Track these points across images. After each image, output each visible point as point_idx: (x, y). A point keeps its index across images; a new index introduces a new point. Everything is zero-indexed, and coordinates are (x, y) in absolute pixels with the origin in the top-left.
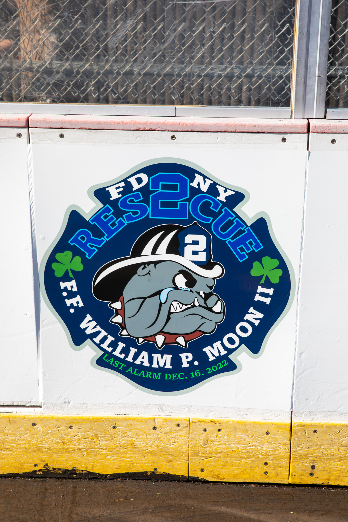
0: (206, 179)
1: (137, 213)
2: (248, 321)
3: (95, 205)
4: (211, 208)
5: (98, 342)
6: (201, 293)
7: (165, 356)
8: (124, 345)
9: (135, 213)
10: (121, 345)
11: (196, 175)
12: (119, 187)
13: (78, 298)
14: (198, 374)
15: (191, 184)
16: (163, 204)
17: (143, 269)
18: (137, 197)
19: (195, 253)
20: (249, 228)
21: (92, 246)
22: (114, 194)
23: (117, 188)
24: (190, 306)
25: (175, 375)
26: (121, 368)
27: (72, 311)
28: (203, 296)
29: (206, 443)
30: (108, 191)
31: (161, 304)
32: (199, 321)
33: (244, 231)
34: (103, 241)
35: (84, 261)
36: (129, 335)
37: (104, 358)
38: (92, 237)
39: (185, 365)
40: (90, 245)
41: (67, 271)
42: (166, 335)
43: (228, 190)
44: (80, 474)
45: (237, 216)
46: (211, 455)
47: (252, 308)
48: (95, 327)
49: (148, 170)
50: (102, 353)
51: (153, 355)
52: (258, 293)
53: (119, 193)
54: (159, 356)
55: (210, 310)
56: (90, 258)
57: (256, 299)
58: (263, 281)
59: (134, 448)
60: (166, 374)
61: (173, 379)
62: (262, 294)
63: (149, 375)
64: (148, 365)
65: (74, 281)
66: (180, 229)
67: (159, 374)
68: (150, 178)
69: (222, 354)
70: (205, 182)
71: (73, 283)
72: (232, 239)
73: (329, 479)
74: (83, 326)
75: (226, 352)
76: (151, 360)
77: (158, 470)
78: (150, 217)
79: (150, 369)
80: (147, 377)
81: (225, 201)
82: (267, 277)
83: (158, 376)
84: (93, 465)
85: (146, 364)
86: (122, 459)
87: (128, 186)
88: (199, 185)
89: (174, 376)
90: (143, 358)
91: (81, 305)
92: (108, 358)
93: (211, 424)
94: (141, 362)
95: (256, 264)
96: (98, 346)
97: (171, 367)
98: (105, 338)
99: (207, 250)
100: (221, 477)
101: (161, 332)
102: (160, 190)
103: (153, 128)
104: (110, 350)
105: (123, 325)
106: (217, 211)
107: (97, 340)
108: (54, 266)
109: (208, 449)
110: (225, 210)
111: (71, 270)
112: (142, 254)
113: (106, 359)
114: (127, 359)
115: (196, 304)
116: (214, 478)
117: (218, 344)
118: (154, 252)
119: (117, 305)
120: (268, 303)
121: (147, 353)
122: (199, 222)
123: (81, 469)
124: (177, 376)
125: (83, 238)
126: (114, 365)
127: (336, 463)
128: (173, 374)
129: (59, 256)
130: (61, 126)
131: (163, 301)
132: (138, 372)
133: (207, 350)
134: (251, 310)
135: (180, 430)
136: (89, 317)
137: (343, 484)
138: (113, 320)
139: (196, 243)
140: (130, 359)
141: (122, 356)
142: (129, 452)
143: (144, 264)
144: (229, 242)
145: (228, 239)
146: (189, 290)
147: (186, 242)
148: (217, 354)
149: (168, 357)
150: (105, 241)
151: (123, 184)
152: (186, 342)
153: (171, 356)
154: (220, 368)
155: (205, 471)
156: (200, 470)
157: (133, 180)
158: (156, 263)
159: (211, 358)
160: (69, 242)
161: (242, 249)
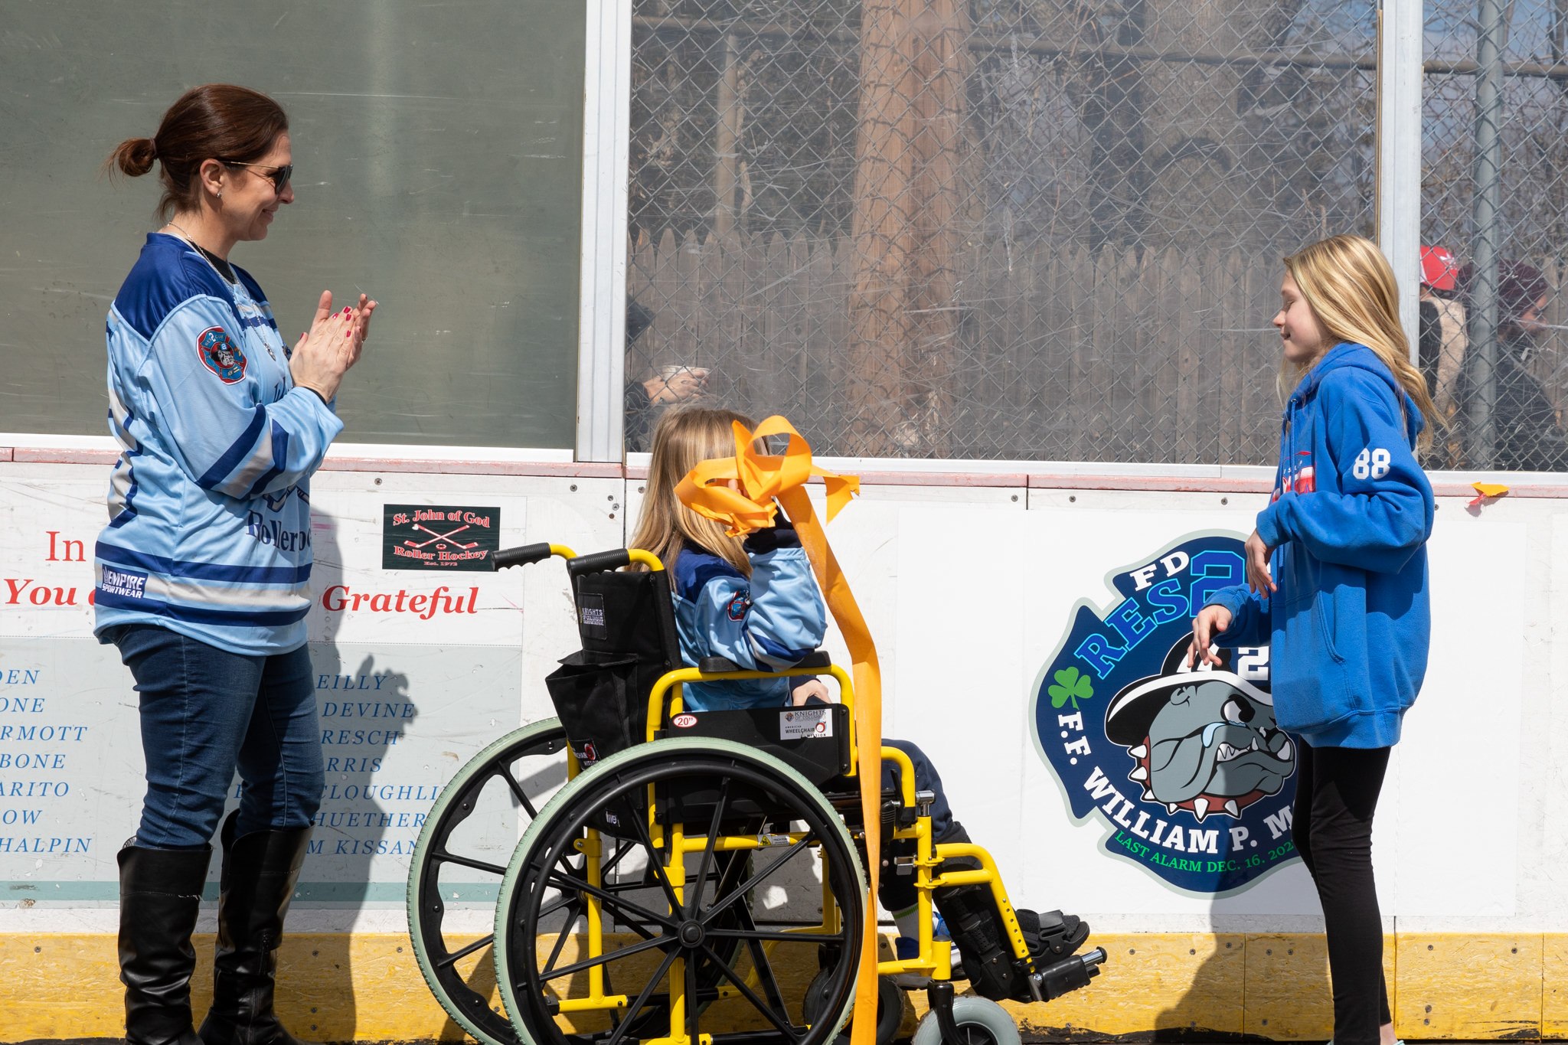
1: (1173, 609)
3: (1114, 598)
5: (1110, 812)
6: (1262, 730)
7: (1209, 833)
8: (1148, 816)
9: (1169, 610)
10: (1144, 816)
12: (1148, 572)
13: (1084, 741)
14: (1256, 862)
17: (1178, 694)
18: (1173, 585)
19: (1253, 668)
21: (1107, 660)
22: (1142, 582)
23: (1145, 573)
24: (1245, 750)
25: (1222, 864)
26: (1142, 855)
27: (1074, 761)
28: (1265, 734)
29: (1269, 974)
30: (1133, 577)
32: (1258, 773)
34: (1123, 651)
35: (1095, 683)
36: (1156, 799)
37: (1117, 838)
38: (1108, 646)
39: (1237, 847)
40: (1104, 658)
41: (1070, 698)
42: (1210, 798)
44: (1075, 1035)
46: (1277, 995)
48: (1106, 787)
49: (1191, 547)
50: (1116, 829)
51: (1191, 831)
53: (1148, 580)
54: (1199, 832)
55: (1274, 756)
56: (1103, 678)
59: (1161, 987)
60: (1209, 863)
61: (1220, 870)
63: (1183, 864)
64: (1182, 849)
65: (1079, 713)
68: (1192, 558)
69: (1291, 827)
71: (1078, 717)
73: (1452, 1030)
74: (1088, 786)
76: (1187, 840)
77: (1198, 1025)
78: (1191, 616)
79: (1185, 855)
83: (1196, 867)
84: (1097, 1018)
86: (1142, 1006)
87: (1161, 570)
89: (1220, 866)
90: (1176, 837)
91: (1087, 751)
92: (1124, 838)
93: (1276, 941)
94: (1172, 842)
96: (1110, 817)
97: (1216, 851)
98: (1121, 805)
99: (1269, 664)
100: (1292, 1033)
101: (1203, 794)
102: (1204, 576)
103: (1198, 488)
104: (1126, 824)
105: (1148, 783)
108: (1052, 690)
109: (1273, 985)
111: (1076, 696)
112: (1178, 671)
113: (1120, 838)
114: (1151, 839)
115: (1255, 747)
116: (1282, 1034)
117: (1286, 811)
118: (1194, 668)
119: (1140, 751)
121: (1181, 828)
123: (1078, 1026)
124: (1226, 865)
125: (1095, 648)
126: (1132, 849)
127: (1461, 1001)
128: (1220, 863)
129: (1059, 675)
130: (1073, 486)
131: (1207, 742)
133: (1270, 821)
135: (1231, 954)
136: (1098, 772)
137: (1472, 1037)
138: (1133, 776)
139: (1254, 653)
140: (1156, 838)
142: (1153, 995)
143: (1181, 686)
146: (1245, 725)
147: (1239, 653)
148: (1284, 828)
150: (1126, 651)
151: (1153, 567)
152: (1239, 809)
153: (1217, 832)
154: (1287, 850)
155: (1269, 1024)
156: (1260, 1022)
158: (1197, 684)
160: (1075, 653)
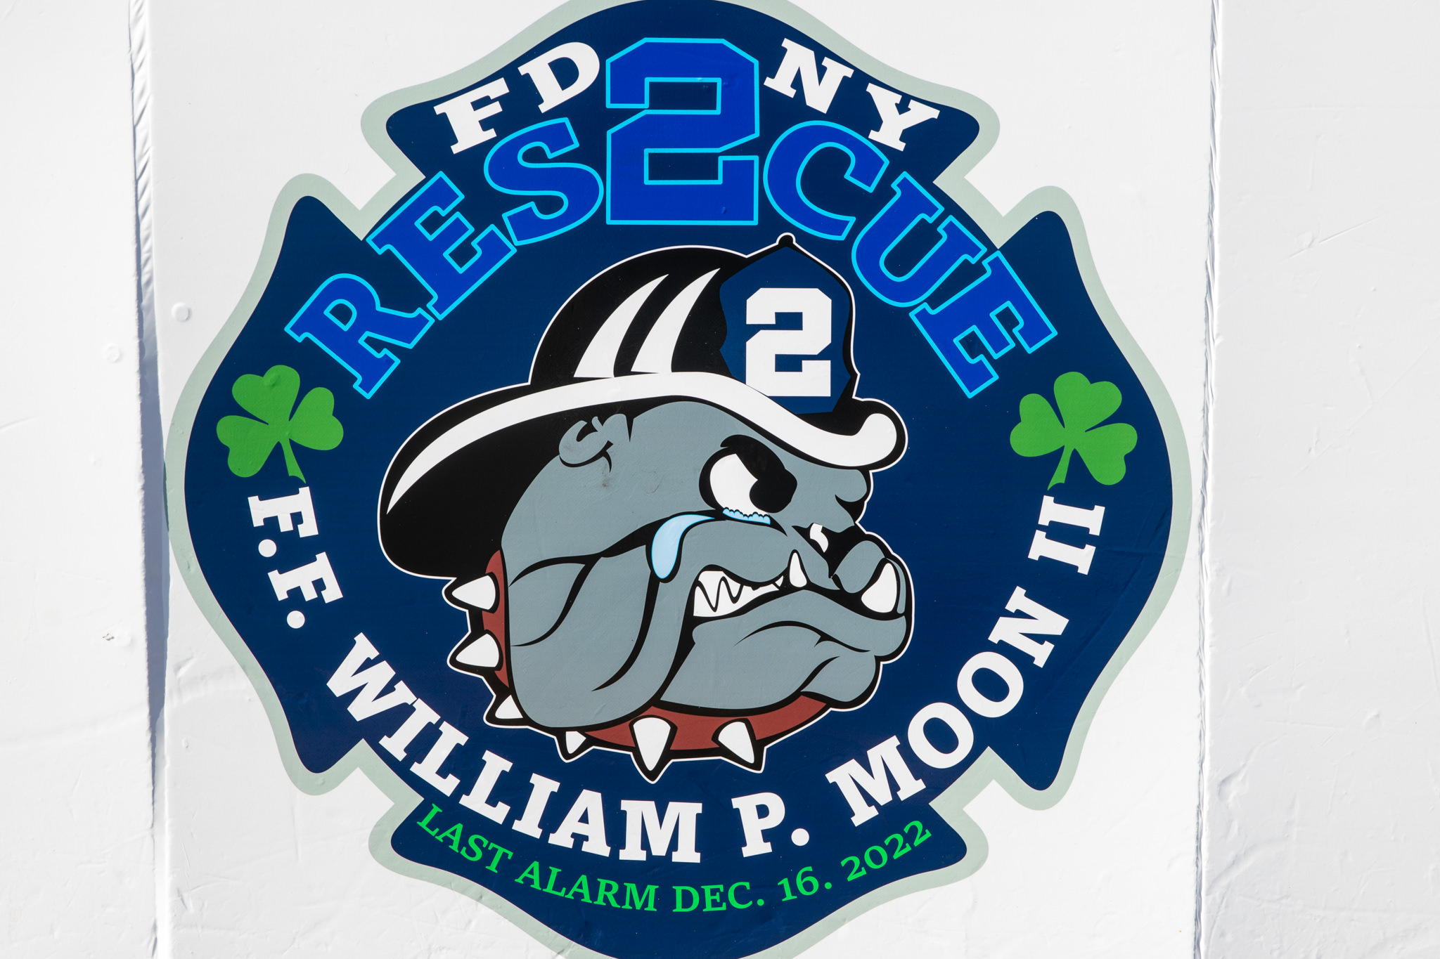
0: (827, 62)
1: (557, 203)
2: (1004, 649)
3: (391, 174)
4: (847, 176)
5: (400, 755)
6: (816, 534)
7: (674, 808)
8: (507, 765)
9: (548, 205)
10: (495, 765)
11: (787, 43)
12: (485, 101)
13: (321, 567)
14: (808, 886)
15: (769, 82)
16: (662, 167)
17: (580, 437)
18: (556, 137)
19: (788, 363)
20: (998, 254)
21: (378, 345)
22: (468, 131)
23: (477, 105)
24: (772, 588)
25: (713, 892)
26: (493, 867)
27: (296, 620)
28: (824, 544)
30: (444, 115)
31: (655, 582)
32: (807, 651)
33: (978, 270)
34: (421, 321)
35: (347, 407)
36: (526, 720)
37: (423, 824)
38: (379, 308)
39: (755, 846)
40: (369, 340)
41: (278, 451)
42: (677, 717)
43: (912, 104)
45: (952, 207)
47: (1019, 592)
48: (389, 689)
49: (602, 29)
50: (419, 799)
51: (626, 805)
52: (1042, 528)
53: (486, 124)
54: (649, 807)
55: (853, 602)
56: (368, 396)
57: (1034, 554)
58: (1060, 476)
60: (679, 890)
61: (709, 908)
62: (1059, 532)
63: (607, 892)
64: (605, 851)
65: (305, 492)
66: (729, 266)
67: (651, 889)
68: (609, 62)
69: (903, 795)
70: (821, 71)
71: (303, 501)
72: (934, 301)
74: (339, 683)
75: (920, 786)
76: (615, 829)
78: (609, 222)
79: (611, 867)
80: (600, 901)
81: (901, 146)
82: (1075, 454)
83: (644, 898)
85: (597, 845)
87: (521, 96)
88: (797, 83)
89: (709, 898)
90: (584, 819)
91: (333, 593)
92: (441, 823)
94: (574, 835)
95: (1031, 405)
96: (402, 769)
97: (696, 858)
98: (428, 737)
99: (835, 353)
101: (656, 705)
102: (645, 109)
104: (448, 785)
105: (502, 676)
106: (870, 190)
107: (397, 744)
108: (227, 429)
110: (905, 185)
111: (296, 447)
112: (577, 374)
113: (431, 825)
114: (518, 826)
115: (797, 579)
117: (885, 752)
118: (624, 365)
119: (479, 593)
120: (1084, 569)
121: (598, 795)
122: (802, 237)
124: (724, 897)
125: (342, 313)
126: (463, 852)
128: (707, 889)
129: (245, 389)
131: (663, 571)
132: (565, 881)
133: (844, 776)
134: (1018, 599)
136: (363, 647)
138: (460, 658)
139: (789, 321)
140: (529, 825)
141: (498, 813)
143: (586, 413)
144: (923, 316)
145: (919, 304)
146: (767, 520)
147: (750, 320)
148: (884, 797)
149: (686, 813)
150: (431, 321)
151: (499, 88)
152: (758, 746)
153: (697, 808)
154: (897, 855)
157: (539, 72)
158: (633, 409)
159: (862, 814)
160: (288, 329)
161: (973, 345)
